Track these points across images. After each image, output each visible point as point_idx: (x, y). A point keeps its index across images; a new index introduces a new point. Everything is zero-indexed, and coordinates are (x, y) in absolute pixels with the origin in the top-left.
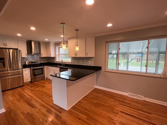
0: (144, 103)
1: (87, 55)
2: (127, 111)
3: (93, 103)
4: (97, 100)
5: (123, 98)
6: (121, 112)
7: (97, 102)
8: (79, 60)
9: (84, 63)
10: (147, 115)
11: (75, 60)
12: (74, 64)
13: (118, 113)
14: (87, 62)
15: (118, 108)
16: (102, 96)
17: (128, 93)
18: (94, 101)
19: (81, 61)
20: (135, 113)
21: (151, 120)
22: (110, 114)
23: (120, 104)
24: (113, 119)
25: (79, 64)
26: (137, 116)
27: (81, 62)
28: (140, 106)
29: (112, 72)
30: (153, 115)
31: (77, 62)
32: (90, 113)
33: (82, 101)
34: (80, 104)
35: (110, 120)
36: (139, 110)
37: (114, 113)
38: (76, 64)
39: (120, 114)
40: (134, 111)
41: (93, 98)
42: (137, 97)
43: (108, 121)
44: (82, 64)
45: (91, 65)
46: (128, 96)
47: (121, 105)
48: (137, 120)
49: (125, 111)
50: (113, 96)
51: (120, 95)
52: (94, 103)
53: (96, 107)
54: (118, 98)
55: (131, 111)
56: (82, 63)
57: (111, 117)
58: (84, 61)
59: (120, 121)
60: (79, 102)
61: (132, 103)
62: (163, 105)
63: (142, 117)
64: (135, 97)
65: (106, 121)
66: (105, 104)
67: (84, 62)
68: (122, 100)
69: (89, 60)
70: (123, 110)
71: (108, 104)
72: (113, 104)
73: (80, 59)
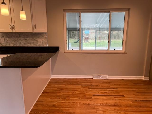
0: (109, 81)
1: (35, 29)
2: (98, 93)
3: (59, 96)
4: (62, 92)
5: (89, 81)
6: (94, 95)
7: (64, 94)
8: (17, 38)
9: (29, 43)
10: (115, 91)
11: (9, 38)
12: (8, 46)
13: (92, 97)
14: (35, 41)
15: (89, 92)
16: (65, 86)
17: (93, 75)
18: (59, 95)
19: (22, 39)
20: (105, 92)
21: (119, 94)
22: (84, 101)
23: (89, 88)
24: (89, 105)
25: (18, 45)
26: (109, 94)
27: (22, 41)
28: (107, 85)
29: (74, 53)
30: (119, 89)
31: (13, 42)
32: (61, 109)
33: (42, 99)
34: (41, 103)
35: (88, 106)
36: (108, 89)
37: (87, 98)
38: (11, 45)
39: (94, 97)
40: (104, 91)
41: (56, 91)
42: (102, 77)
43: (86, 108)
44: (25, 44)
45: (42, 46)
46: (94, 78)
47: (91, 89)
48: (110, 97)
49: (97, 93)
50: (79, 82)
51: (85, 79)
52: (61, 96)
53: (65, 100)
54: (84, 83)
55: (102, 92)
56: (25, 42)
57: (86, 103)
58: (27, 39)
59: (97, 104)
60: (37, 102)
61: (99, 84)
62: (122, 79)
63: (112, 93)
64: (100, 78)
65: (84, 109)
66: (74, 93)
67: (29, 41)
68: (89, 84)
69: (38, 37)
70: (94, 93)
71: (77, 93)
72: (83, 90)
73: (20, 36)
